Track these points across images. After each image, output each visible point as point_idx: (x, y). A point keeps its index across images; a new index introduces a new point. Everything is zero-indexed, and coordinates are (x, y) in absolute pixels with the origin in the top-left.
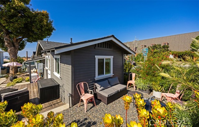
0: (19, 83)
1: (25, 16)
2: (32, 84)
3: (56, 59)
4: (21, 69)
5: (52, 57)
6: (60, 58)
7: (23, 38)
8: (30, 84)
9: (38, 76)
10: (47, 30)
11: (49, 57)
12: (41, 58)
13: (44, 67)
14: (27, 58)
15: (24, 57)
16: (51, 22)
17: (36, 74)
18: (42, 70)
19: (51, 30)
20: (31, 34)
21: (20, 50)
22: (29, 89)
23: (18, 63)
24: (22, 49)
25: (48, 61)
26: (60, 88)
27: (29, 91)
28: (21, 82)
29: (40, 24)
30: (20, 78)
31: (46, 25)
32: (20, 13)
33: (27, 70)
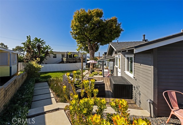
0: (95, 75)
1: (100, 27)
2: (104, 78)
3: (128, 58)
4: (96, 65)
5: (123, 56)
6: (134, 57)
7: (98, 43)
8: (103, 78)
9: (109, 72)
10: (116, 32)
11: (119, 56)
12: (111, 57)
13: (114, 65)
14: (99, 57)
15: (97, 57)
16: (119, 25)
17: (107, 70)
18: (112, 68)
19: (119, 32)
20: (103, 39)
21: (96, 52)
22: (105, 82)
23: (95, 61)
24: (97, 51)
25: (118, 60)
26: (133, 88)
27: (105, 84)
28: (97, 75)
29: (110, 29)
30: (96, 72)
31: (115, 28)
32: (96, 25)
33: (99, 66)
